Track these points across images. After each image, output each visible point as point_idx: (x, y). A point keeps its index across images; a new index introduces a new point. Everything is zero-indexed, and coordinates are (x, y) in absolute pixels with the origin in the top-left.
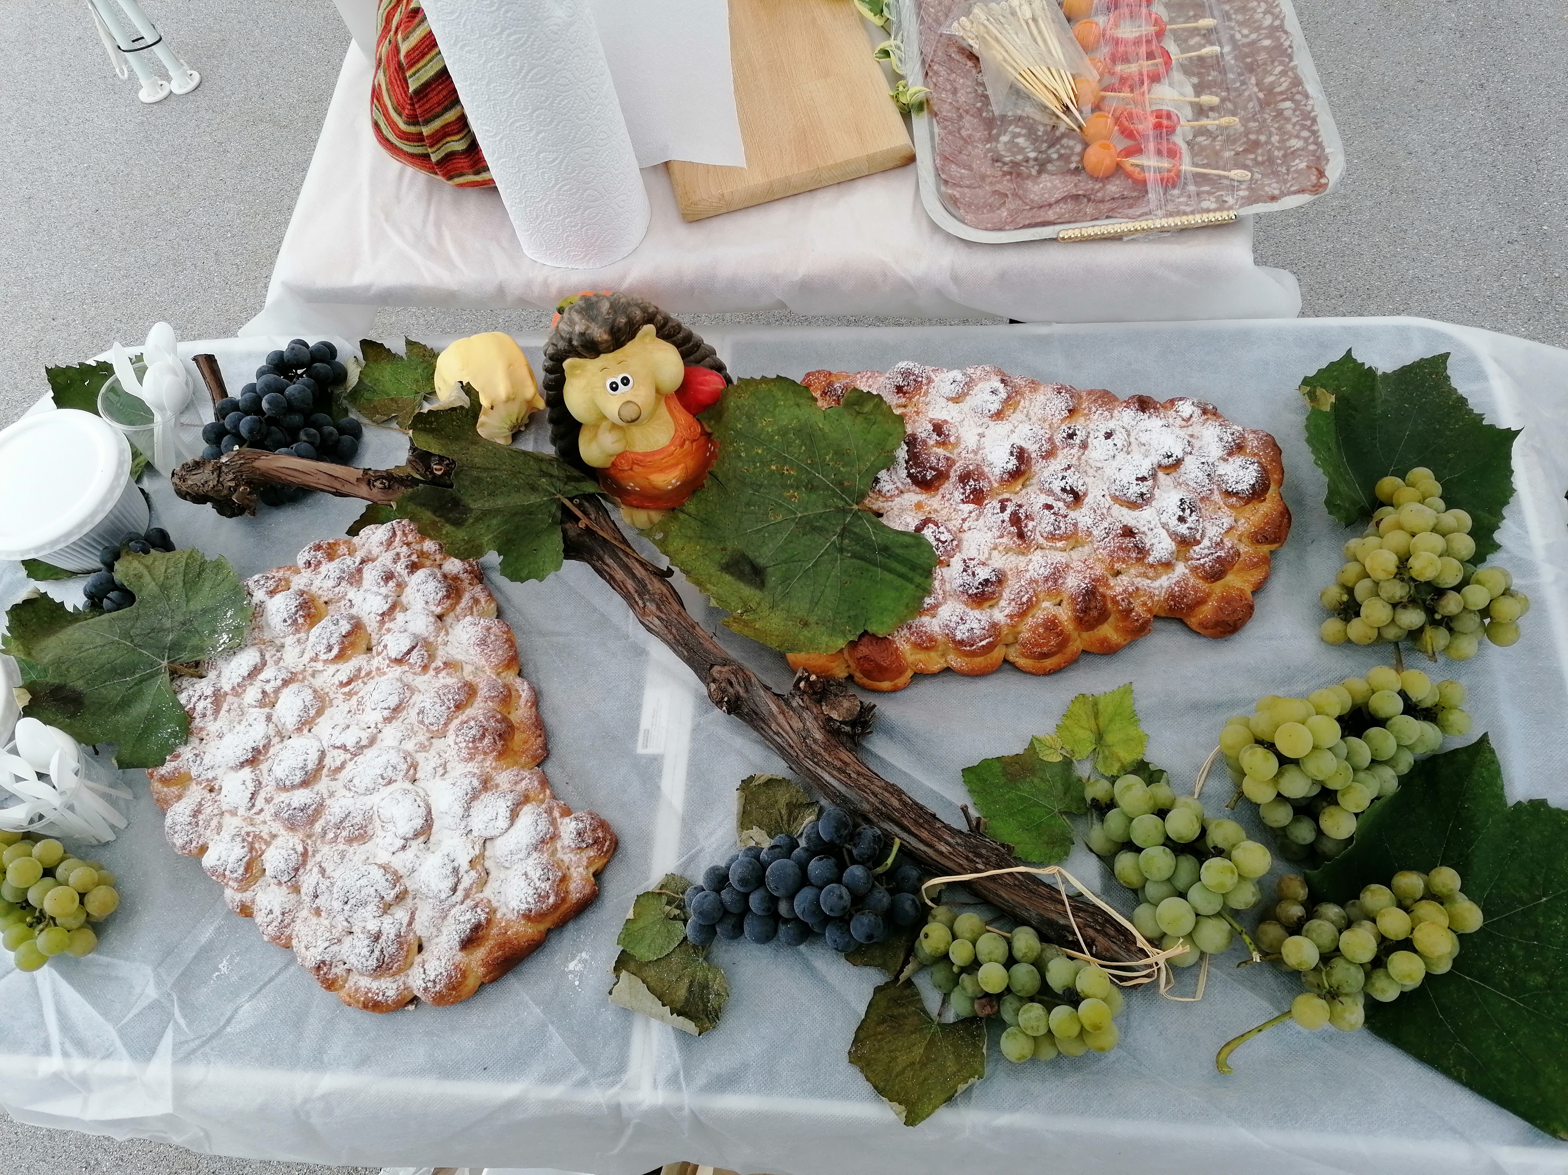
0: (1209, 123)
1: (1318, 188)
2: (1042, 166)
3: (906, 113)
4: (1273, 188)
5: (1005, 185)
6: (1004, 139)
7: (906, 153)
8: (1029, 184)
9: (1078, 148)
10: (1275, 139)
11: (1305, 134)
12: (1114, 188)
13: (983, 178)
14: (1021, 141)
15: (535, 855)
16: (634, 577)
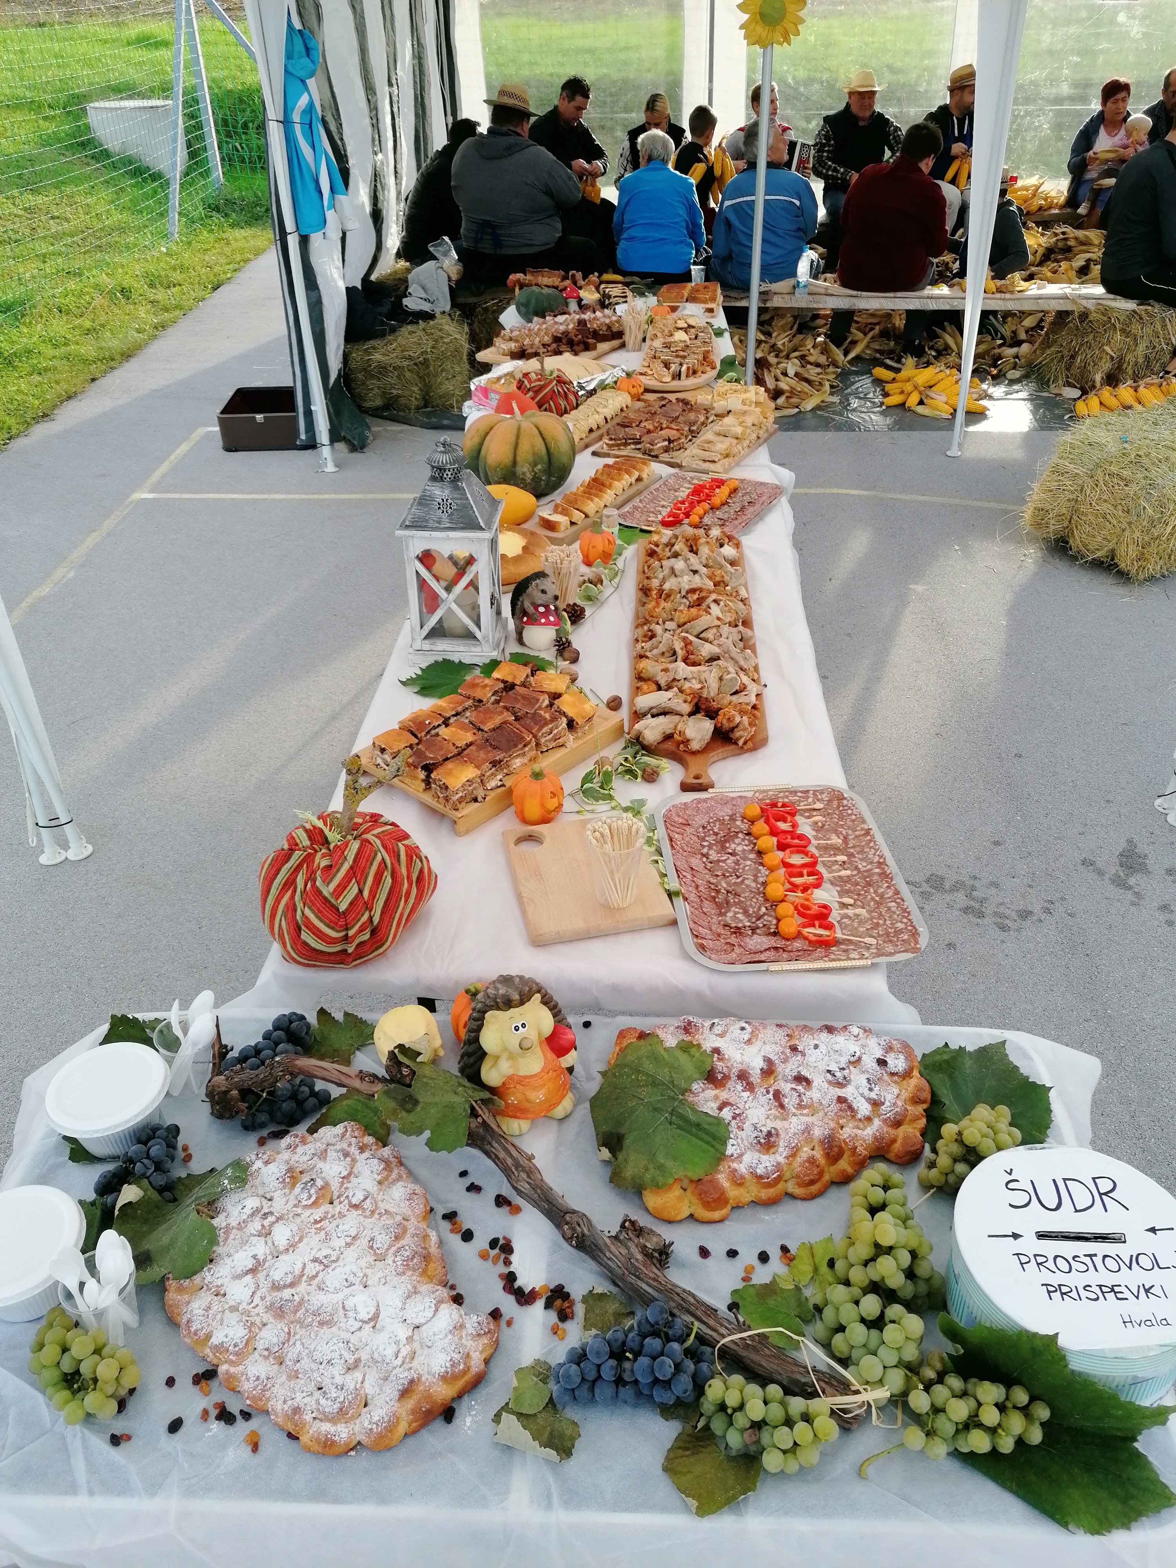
0: (850, 912)
1: (915, 950)
2: (754, 930)
3: (671, 895)
4: (890, 948)
5: (733, 940)
6: (730, 914)
7: (671, 918)
8: (747, 940)
9: (774, 922)
10: (888, 922)
11: (905, 920)
12: (798, 944)
13: (719, 935)
14: (740, 916)
15: (450, 1336)
16: (511, 1156)
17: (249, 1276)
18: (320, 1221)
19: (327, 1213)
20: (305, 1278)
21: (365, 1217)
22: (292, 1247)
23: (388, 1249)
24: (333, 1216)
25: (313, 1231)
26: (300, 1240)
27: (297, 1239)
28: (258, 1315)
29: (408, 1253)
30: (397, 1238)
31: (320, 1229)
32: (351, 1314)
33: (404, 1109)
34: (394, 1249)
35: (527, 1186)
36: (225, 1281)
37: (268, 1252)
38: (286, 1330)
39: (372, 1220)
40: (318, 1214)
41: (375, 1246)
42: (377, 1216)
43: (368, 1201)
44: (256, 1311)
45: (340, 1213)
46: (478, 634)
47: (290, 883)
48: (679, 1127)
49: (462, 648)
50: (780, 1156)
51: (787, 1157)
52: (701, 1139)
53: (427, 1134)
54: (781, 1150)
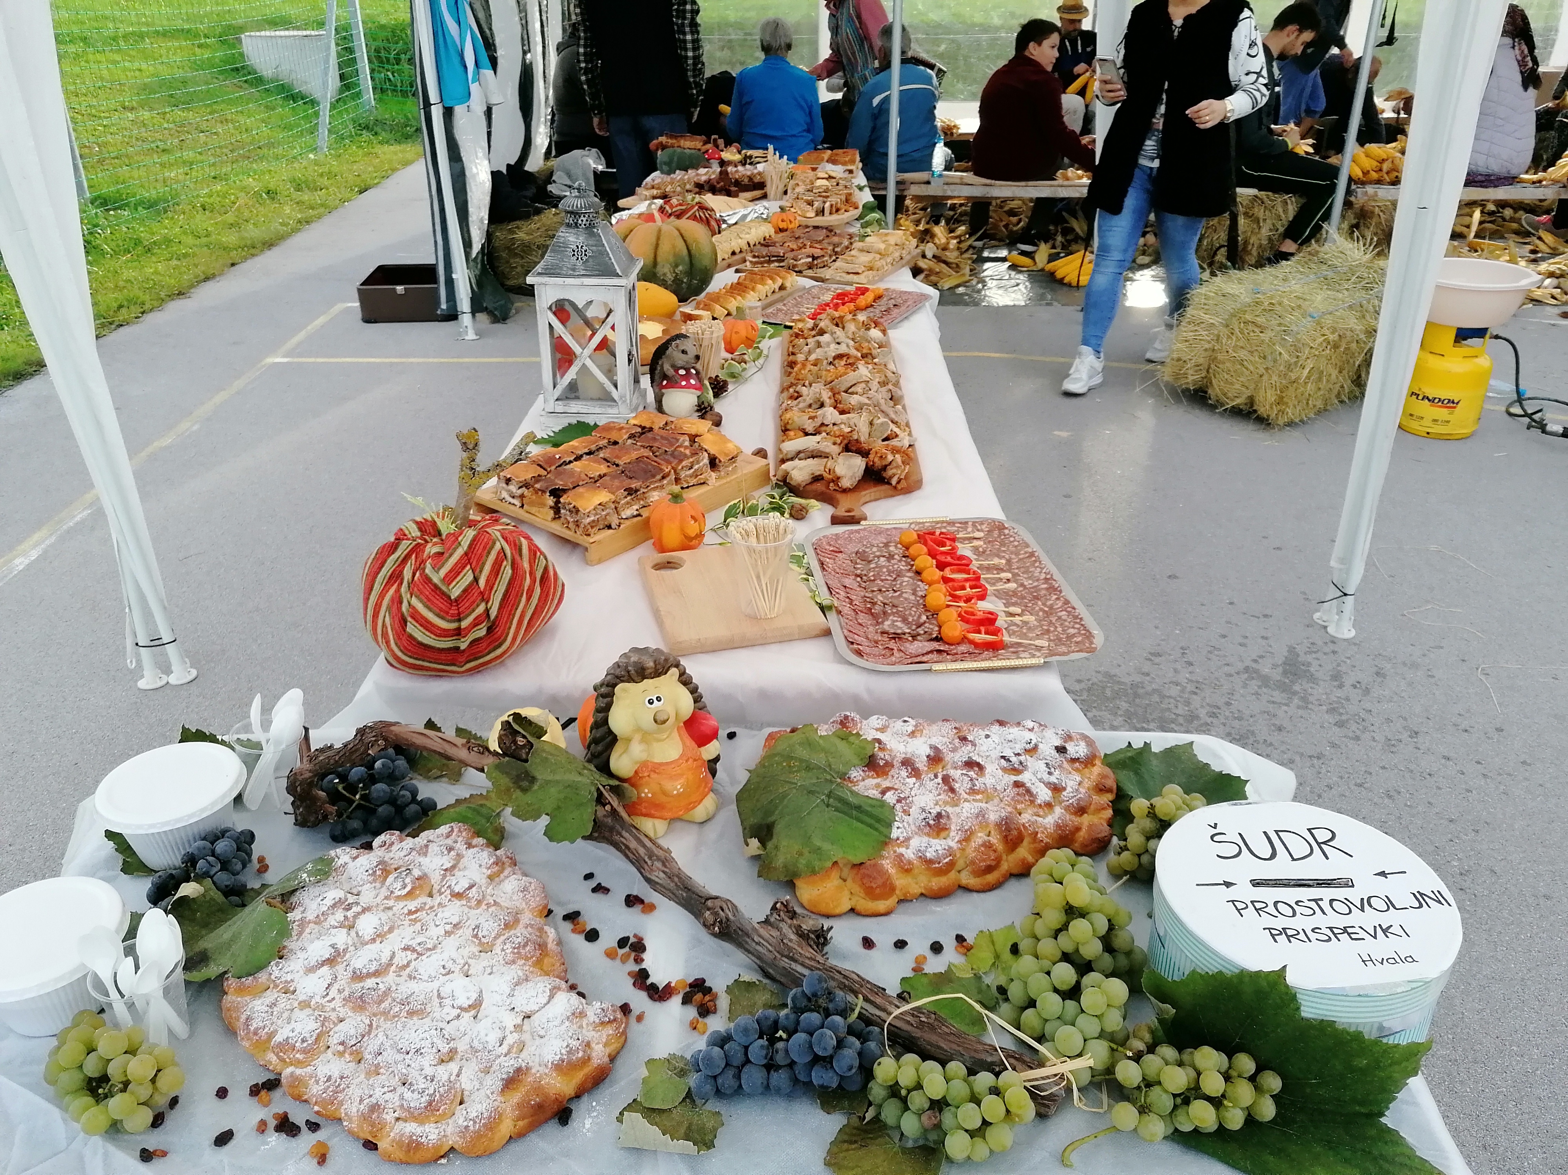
0: (1017, 619)
1: (1091, 650)
2: (914, 637)
3: (823, 609)
4: (1064, 649)
5: (892, 644)
6: (887, 623)
7: (825, 627)
8: (907, 645)
9: (937, 629)
10: (1060, 629)
11: (1077, 626)
12: (963, 648)
13: (876, 642)
14: (899, 624)
15: (567, 1023)
16: (644, 846)
17: (325, 969)
18: (416, 912)
19: (425, 904)
20: (393, 968)
21: (470, 907)
22: (379, 936)
23: (495, 938)
24: (431, 908)
25: (407, 923)
26: (391, 930)
27: (386, 928)
28: (334, 1010)
29: (519, 940)
30: (507, 926)
31: (415, 921)
32: (448, 1002)
33: (520, 787)
34: (502, 938)
35: (662, 875)
36: (296, 976)
37: (350, 943)
38: (367, 1022)
39: (478, 911)
40: (412, 905)
41: (480, 935)
42: (484, 907)
43: (474, 889)
44: (332, 1005)
45: (440, 904)
46: (615, 394)
47: (396, 577)
48: (837, 810)
49: (597, 410)
50: (952, 841)
51: (959, 842)
52: (862, 822)
53: (544, 820)
54: (952, 834)
